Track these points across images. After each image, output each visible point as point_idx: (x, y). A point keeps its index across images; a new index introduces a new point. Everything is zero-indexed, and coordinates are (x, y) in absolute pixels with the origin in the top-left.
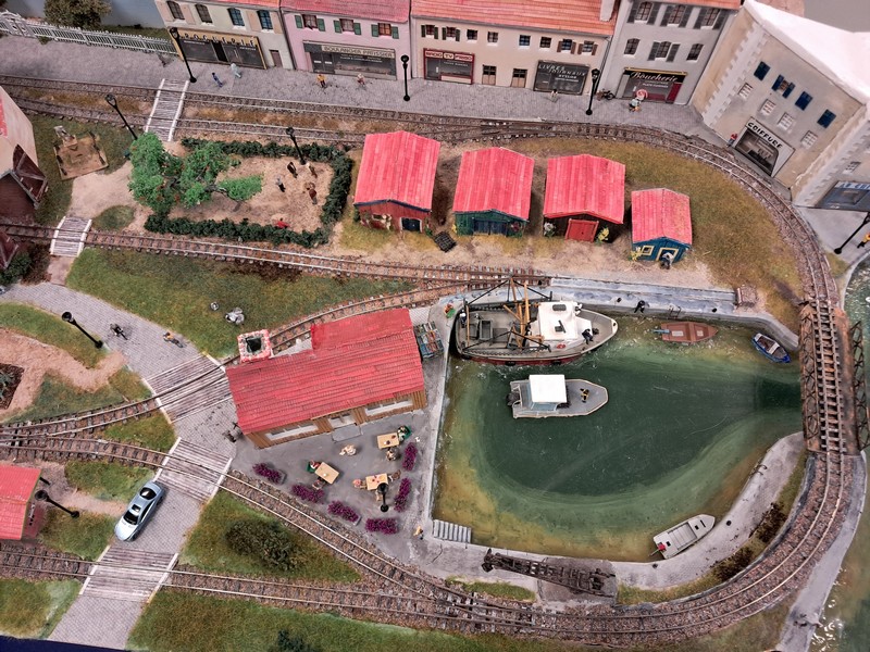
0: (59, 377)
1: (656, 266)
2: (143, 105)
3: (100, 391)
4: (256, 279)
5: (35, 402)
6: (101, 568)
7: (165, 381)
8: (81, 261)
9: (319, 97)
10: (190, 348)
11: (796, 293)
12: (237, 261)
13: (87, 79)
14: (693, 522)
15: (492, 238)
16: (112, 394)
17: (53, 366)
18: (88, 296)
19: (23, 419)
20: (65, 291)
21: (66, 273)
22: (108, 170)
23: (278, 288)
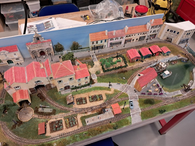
0: (107, 93)
1: (167, 56)
2: (90, 58)
3: (114, 93)
4: (122, 73)
5: (106, 98)
6: (132, 113)
7: (121, 89)
8: (98, 79)
9: (113, 50)
10: (121, 84)
11: (184, 53)
12: (118, 72)
13: (80, 57)
14: (190, 82)
15: (147, 59)
16: (116, 93)
17: (105, 92)
18: (102, 83)
19: (106, 100)
20: (99, 83)
21: (97, 81)
22: (92, 67)
23: (126, 73)
